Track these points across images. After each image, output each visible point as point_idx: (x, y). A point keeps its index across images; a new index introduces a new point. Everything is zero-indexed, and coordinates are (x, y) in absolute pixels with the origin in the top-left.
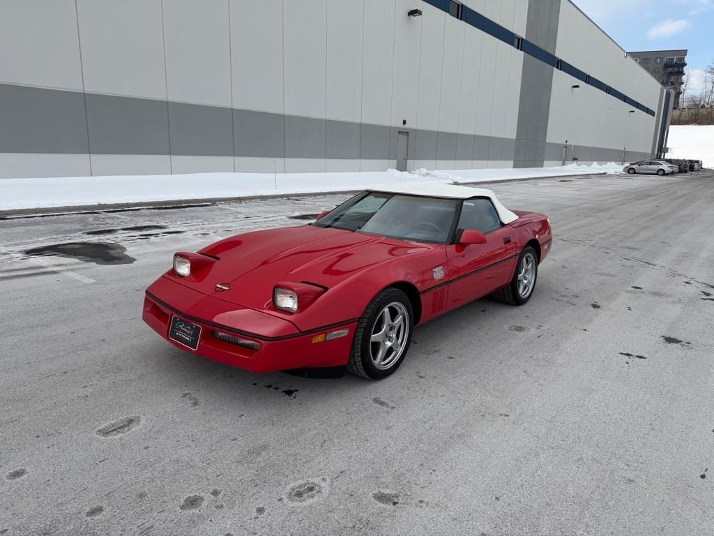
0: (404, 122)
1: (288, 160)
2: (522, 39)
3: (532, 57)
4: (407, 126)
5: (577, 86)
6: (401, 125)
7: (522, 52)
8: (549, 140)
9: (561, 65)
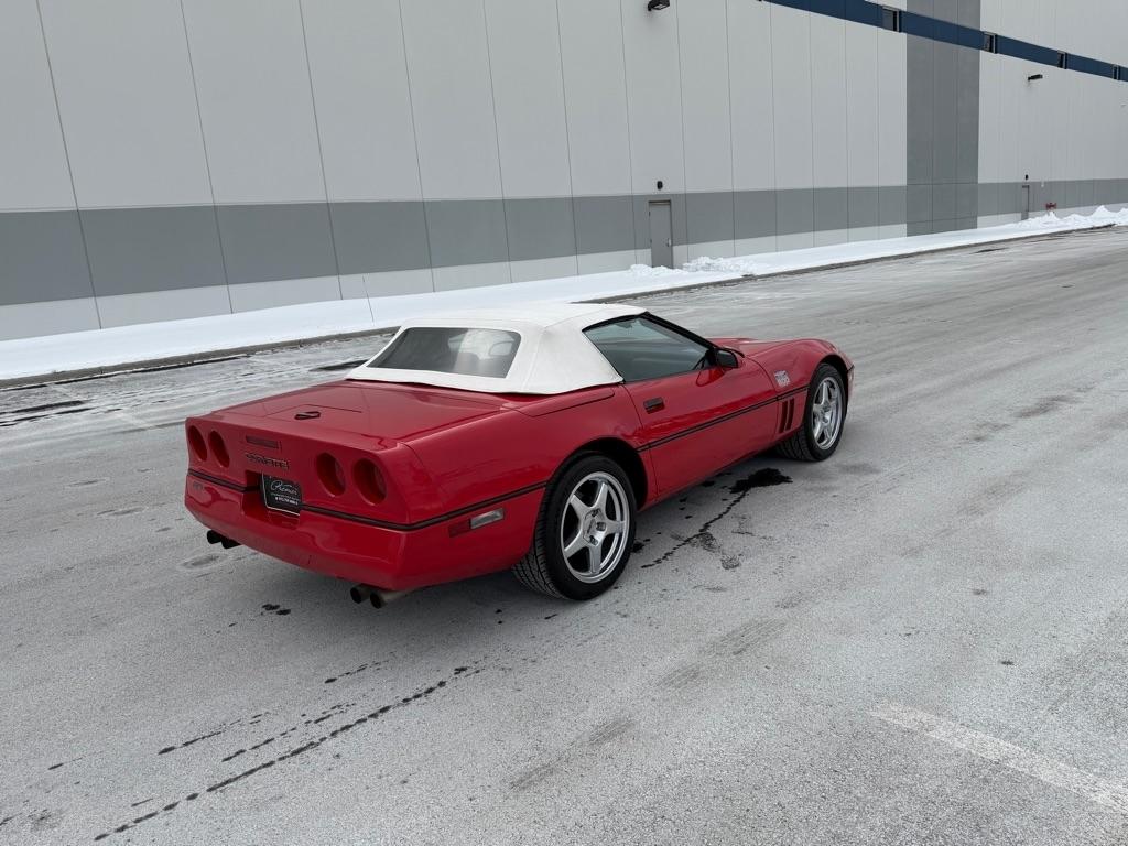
0: (660, 185)
1: (438, 272)
2: (900, 12)
3: (928, 40)
4: (666, 190)
5: (1038, 77)
6: (653, 190)
7: (904, 35)
8: (982, 179)
9: (999, 44)
